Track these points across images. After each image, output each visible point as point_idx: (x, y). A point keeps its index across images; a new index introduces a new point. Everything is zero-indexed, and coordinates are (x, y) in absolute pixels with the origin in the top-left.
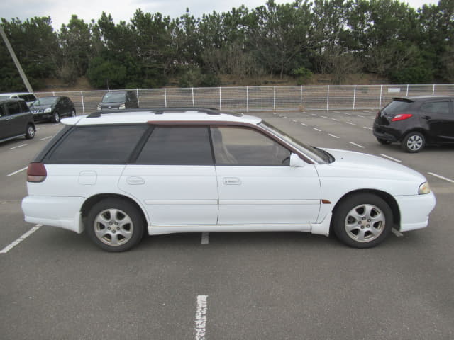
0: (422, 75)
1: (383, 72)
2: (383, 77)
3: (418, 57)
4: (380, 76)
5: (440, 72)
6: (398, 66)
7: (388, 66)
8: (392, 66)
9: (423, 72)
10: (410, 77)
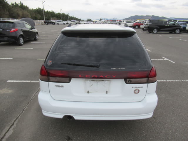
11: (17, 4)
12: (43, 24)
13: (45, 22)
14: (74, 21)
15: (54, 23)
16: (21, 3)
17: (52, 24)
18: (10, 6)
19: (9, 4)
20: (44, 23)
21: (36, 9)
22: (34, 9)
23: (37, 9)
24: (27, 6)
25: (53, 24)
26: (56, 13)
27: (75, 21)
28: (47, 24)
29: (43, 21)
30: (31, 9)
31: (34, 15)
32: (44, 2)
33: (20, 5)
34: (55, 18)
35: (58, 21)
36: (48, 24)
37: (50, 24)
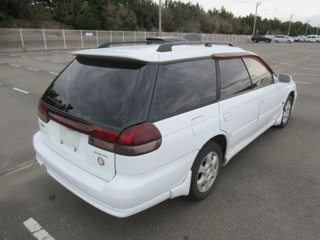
0: (94, 24)
1: (69, 21)
2: (69, 24)
3: (89, 12)
4: (67, 23)
5: (102, 23)
6: (77, 17)
7: (71, 16)
8: (74, 17)
9: (94, 22)
10: (87, 25)
11: (217, 12)
12: (249, 42)
13: (253, 39)
14: (313, 37)
15: (269, 41)
16: (223, 8)
17: (264, 42)
18: (206, 14)
19: (204, 12)
20: (251, 40)
21: (245, 17)
22: (241, 17)
23: (247, 16)
24: (231, 13)
25: (267, 41)
26: (282, 22)
27: (316, 36)
28: (255, 41)
29: (250, 37)
30: (238, 17)
31: (240, 27)
32: (260, 3)
33: (220, 11)
34: (278, 30)
35: (279, 37)
36: (257, 42)
37: (260, 42)
